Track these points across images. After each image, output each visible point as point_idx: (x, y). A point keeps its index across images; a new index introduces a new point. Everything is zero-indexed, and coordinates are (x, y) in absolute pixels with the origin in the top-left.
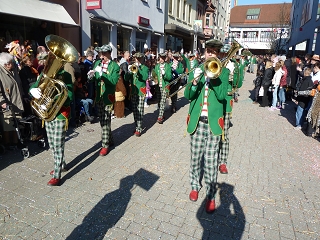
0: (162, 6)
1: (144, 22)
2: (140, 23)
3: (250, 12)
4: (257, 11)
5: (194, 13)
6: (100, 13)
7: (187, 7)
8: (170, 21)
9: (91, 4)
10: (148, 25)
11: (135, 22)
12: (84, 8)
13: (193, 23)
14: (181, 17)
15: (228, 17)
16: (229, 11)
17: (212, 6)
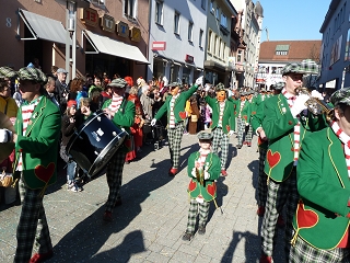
0: (203, 45)
1: (190, 59)
2: (187, 60)
3: (279, 47)
4: (287, 47)
5: (228, 49)
6: (161, 53)
7: (222, 45)
8: (209, 58)
9: (155, 46)
10: (192, 62)
11: (183, 60)
12: (150, 48)
13: (227, 59)
14: (221, 57)
15: (257, 52)
16: (258, 46)
17: (244, 43)
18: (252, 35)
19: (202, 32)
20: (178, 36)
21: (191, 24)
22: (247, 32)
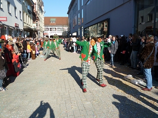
0: (22, 19)
2: (16, 26)
5: (32, 21)
7: (29, 18)
8: (25, 25)
10: (18, 27)
11: (14, 26)
15: (43, 22)
16: (43, 19)
17: (38, 18)
18: (40, 14)
19: (20, 12)
20: (10, 14)
21: (15, 8)
22: (38, 12)
